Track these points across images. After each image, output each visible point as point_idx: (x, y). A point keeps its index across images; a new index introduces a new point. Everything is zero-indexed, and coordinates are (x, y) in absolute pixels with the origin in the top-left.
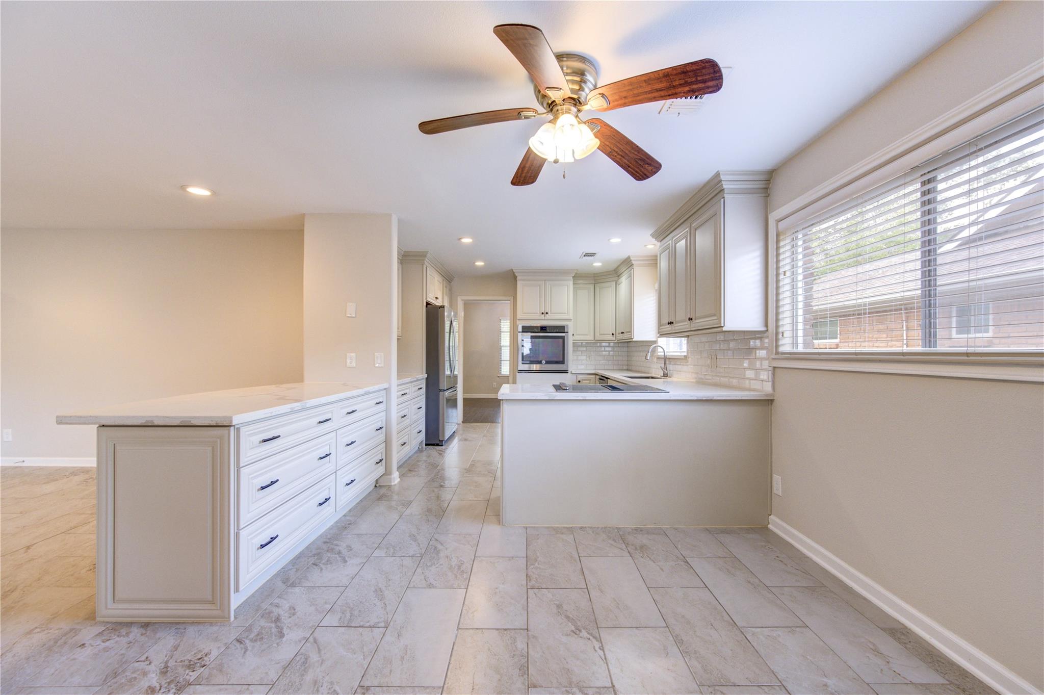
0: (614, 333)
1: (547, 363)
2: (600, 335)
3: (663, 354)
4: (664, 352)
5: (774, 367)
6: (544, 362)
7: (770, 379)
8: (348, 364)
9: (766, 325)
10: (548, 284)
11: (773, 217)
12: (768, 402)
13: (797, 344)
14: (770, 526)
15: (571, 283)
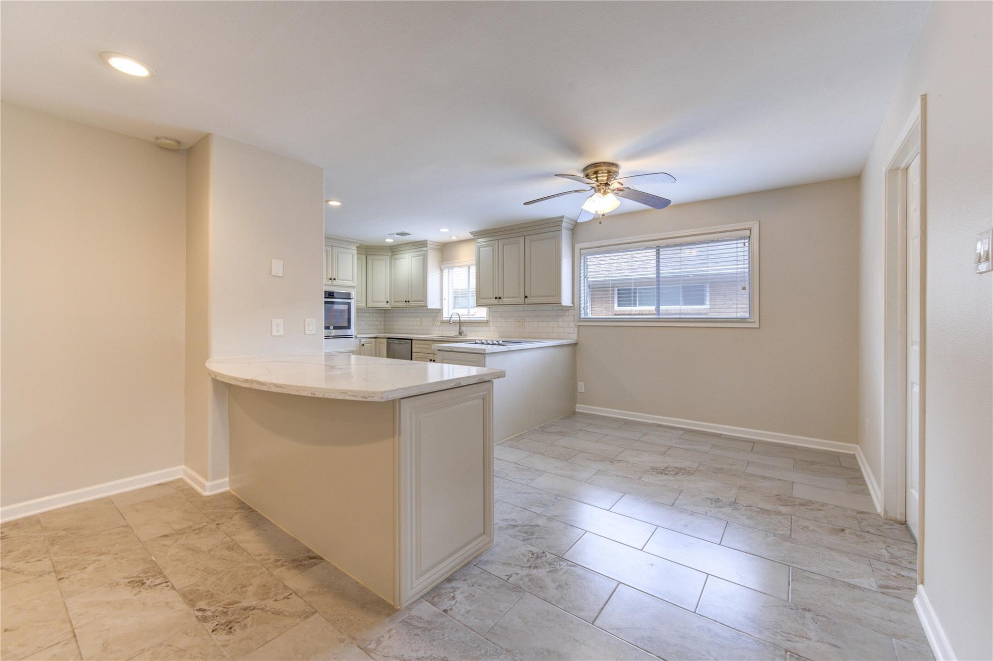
0: (388, 301)
1: (335, 328)
2: (372, 302)
3: (458, 319)
4: (460, 317)
5: (579, 326)
6: (332, 327)
7: (576, 332)
8: (275, 333)
9: (573, 303)
10: (335, 250)
11: (578, 246)
12: (575, 344)
13: (587, 314)
14: (576, 410)
15: (355, 252)
